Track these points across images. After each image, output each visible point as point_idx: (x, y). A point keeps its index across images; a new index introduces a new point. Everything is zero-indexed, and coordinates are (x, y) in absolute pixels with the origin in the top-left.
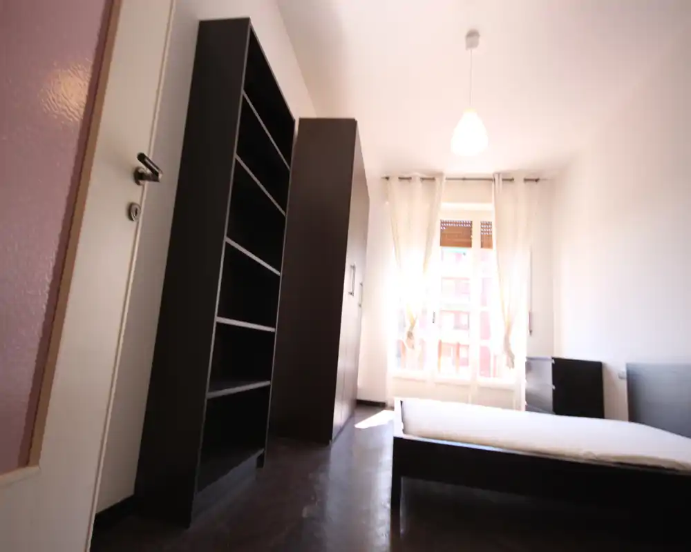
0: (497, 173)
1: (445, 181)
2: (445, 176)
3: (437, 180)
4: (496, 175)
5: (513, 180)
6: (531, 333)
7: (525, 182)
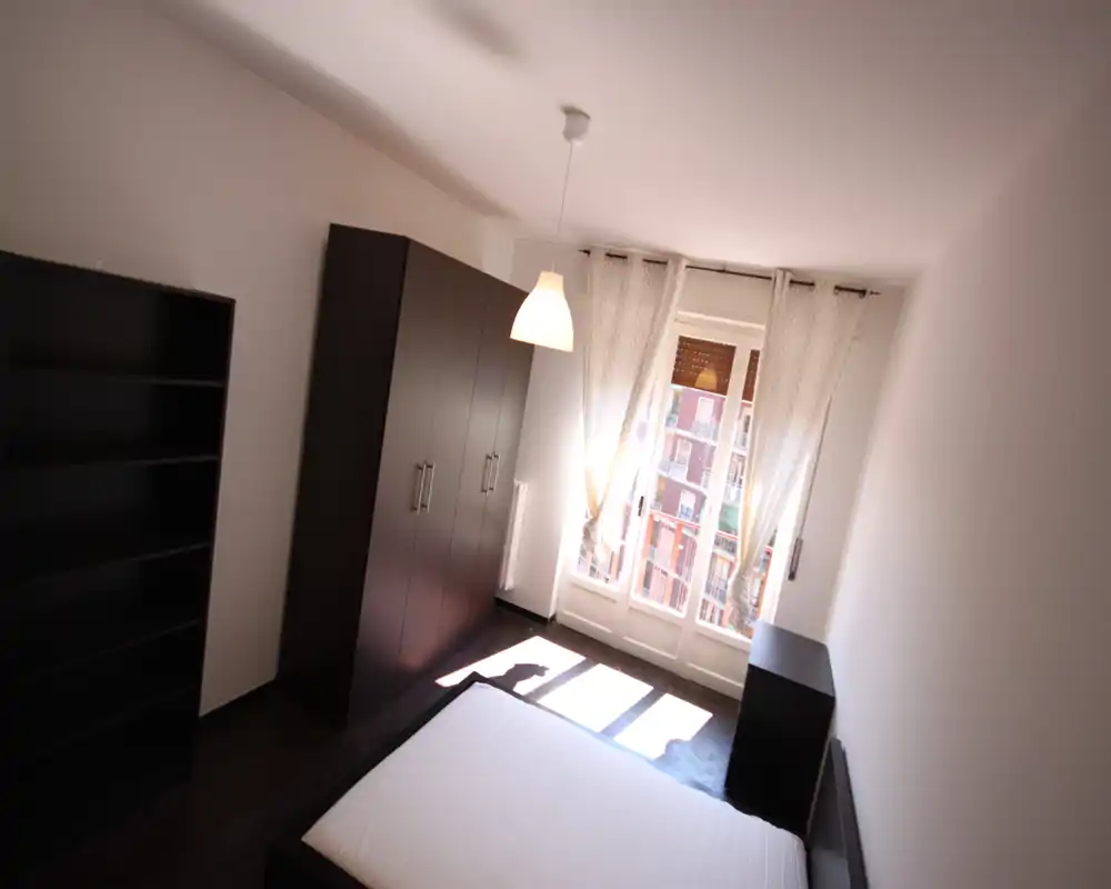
0: (781, 269)
1: (682, 272)
2: (685, 263)
3: (670, 268)
4: (780, 274)
5: (812, 284)
6: (792, 576)
7: (836, 294)
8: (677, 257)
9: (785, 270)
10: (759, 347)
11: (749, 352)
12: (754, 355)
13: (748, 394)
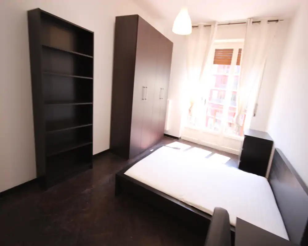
1: (216, 27)
2: (217, 24)
3: (212, 26)
4: (249, 20)
5: (260, 22)
6: (254, 115)
7: (268, 23)
8: (214, 22)
9: (250, 19)
10: (242, 48)
11: (238, 50)
12: (240, 51)
13: (238, 63)
